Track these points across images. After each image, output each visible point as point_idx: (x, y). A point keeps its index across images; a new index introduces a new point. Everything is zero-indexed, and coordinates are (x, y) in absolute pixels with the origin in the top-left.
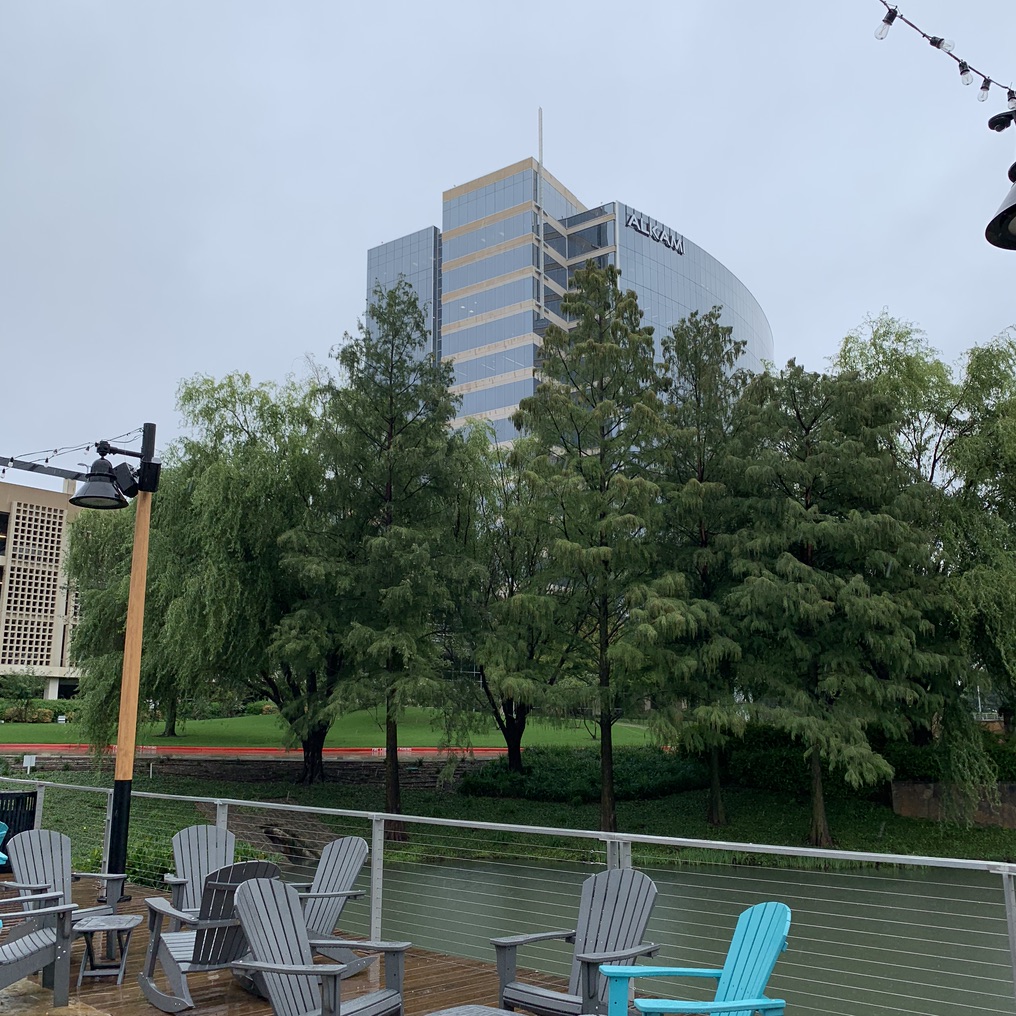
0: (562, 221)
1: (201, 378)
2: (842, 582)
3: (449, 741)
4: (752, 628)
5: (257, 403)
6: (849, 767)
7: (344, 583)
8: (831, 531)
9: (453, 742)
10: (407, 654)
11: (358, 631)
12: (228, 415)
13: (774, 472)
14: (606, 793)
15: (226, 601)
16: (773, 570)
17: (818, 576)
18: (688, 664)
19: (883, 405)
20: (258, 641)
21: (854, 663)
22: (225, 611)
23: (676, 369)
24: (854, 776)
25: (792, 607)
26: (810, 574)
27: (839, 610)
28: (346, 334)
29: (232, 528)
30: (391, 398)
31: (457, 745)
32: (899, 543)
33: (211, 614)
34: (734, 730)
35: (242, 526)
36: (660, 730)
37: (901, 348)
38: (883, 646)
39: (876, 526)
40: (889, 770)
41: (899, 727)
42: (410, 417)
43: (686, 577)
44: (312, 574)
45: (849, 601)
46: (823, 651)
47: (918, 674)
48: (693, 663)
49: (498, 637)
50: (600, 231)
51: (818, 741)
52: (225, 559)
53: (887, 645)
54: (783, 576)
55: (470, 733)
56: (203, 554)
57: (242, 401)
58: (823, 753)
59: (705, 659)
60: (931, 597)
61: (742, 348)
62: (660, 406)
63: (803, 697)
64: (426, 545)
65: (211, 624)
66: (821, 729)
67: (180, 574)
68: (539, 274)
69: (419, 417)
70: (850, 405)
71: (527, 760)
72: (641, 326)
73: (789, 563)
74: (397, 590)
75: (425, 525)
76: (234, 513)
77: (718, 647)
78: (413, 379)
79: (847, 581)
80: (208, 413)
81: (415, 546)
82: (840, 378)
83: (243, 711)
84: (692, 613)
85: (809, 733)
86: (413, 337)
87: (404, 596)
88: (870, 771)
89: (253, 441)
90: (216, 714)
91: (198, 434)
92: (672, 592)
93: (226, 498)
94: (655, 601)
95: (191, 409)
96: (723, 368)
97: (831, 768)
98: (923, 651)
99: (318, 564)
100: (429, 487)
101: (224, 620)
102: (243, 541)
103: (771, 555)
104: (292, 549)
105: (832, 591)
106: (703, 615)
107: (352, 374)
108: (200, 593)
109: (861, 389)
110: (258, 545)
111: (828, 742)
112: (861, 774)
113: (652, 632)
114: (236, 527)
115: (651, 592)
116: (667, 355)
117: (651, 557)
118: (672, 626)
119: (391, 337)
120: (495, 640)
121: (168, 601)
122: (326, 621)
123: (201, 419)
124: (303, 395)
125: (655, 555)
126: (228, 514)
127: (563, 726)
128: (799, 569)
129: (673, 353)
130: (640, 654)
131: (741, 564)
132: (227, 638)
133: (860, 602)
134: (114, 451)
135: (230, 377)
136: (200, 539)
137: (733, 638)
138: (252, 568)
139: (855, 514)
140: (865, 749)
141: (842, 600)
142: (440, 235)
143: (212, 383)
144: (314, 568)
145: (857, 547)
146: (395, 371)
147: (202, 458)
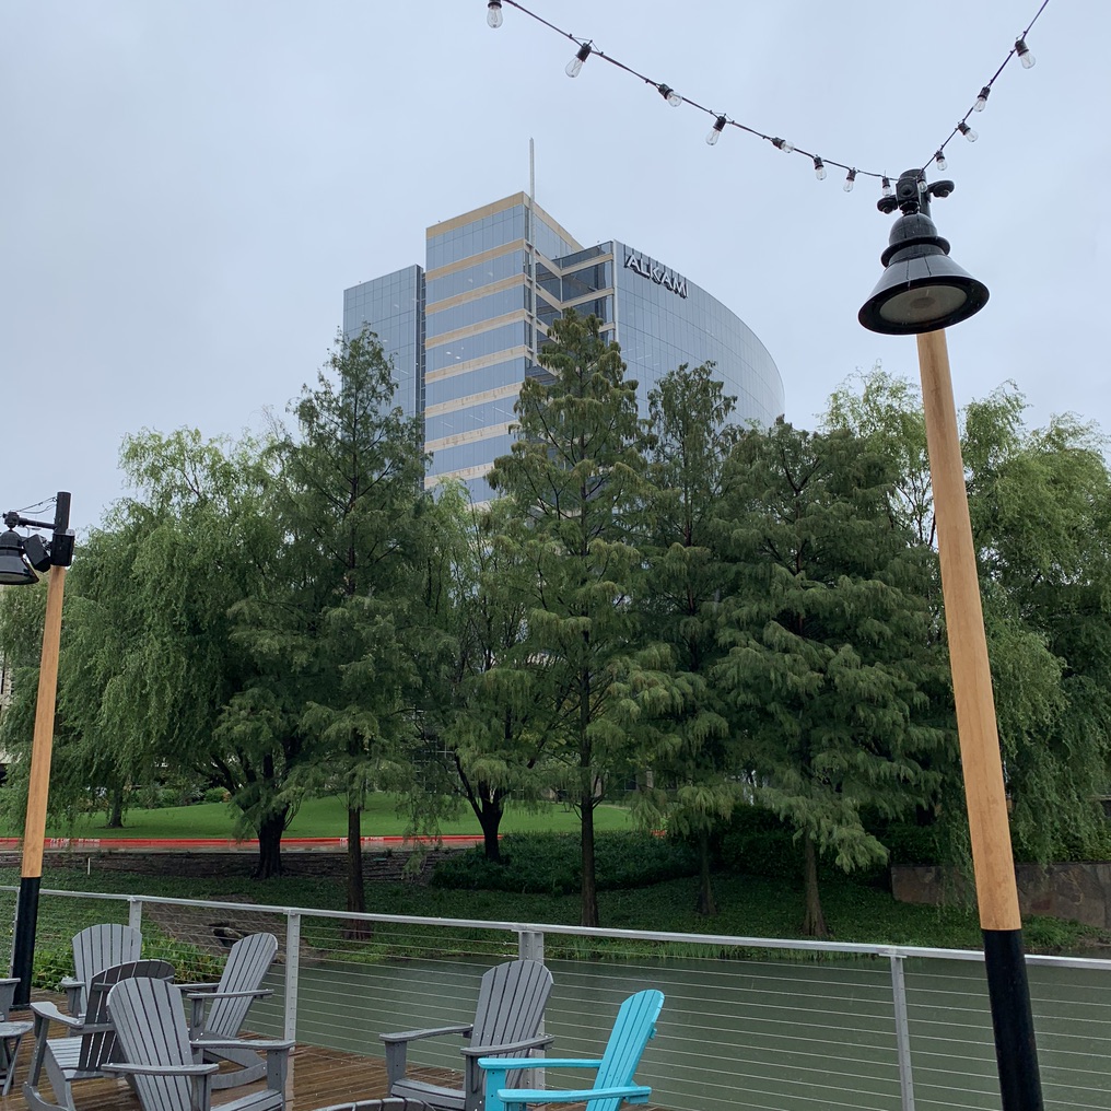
0: (556, 261)
1: (147, 433)
2: (832, 652)
3: (416, 829)
4: (739, 702)
5: (208, 461)
6: (840, 850)
7: (301, 659)
8: (821, 598)
9: (420, 830)
10: (368, 736)
11: (315, 711)
12: (178, 474)
13: (761, 536)
14: (587, 883)
15: (170, 678)
16: (760, 641)
17: (809, 646)
18: (674, 741)
19: (875, 465)
20: (207, 722)
21: (846, 738)
22: (169, 690)
23: (662, 424)
24: (845, 860)
25: (779, 678)
26: (798, 644)
27: (829, 681)
28: (305, 386)
29: (178, 598)
30: (355, 456)
31: (425, 833)
32: (893, 610)
33: (154, 693)
34: (721, 812)
35: (188, 597)
36: (643, 813)
37: (896, 405)
38: (875, 720)
39: (867, 592)
40: (882, 851)
41: (894, 807)
42: (375, 477)
43: (672, 648)
44: (265, 649)
45: (840, 673)
46: (815, 726)
47: (913, 750)
48: (677, 740)
49: (469, 716)
50: (598, 270)
51: (808, 822)
52: (170, 633)
53: (878, 719)
54: (770, 647)
55: (439, 820)
56: (145, 627)
57: (192, 460)
58: (812, 835)
59: (691, 736)
60: (926, 667)
61: (732, 404)
62: (644, 465)
63: (792, 775)
64: (390, 617)
65: (153, 703)
66: (811, 809)
67: (120, 649)
68: (532, 318)
69: (384, 477)
70: (842, 465)
71: (504, 848)
72: (624, 381)
73: (777, 632)
74: (358, 666)
75: (392, 595)
76: (180, 583)
77: (704, 723)
78: (379, 436)
79: (836, 651)
80: (154, 472)
81: (378, 618)
82: (832, 436)
83: (202, 799)
84: (677, 686)
85: (797, 813)
86: (378, 390)
87: (365, 672)
88: (863, 854)
89: (203, 502)
90: (172, 802)
91: (144, 495)
92: (658, 664)
93: (171, 565)
94: (638, 675)
95: (136, 467)
96: (712, 425)
97: (821, 851)
98: (919, 725)
99: (272, 638)
100: (397, 552)
101: (168, 699)
102: (190, 614)
103: (757, 624)
104: (244, 621)
105: (822, 662)
106: (689, 689)
107: (311, 431)
108: (141, 671)
109: (852, 448)
110: (207, 617)
111: (819, 823)
112: (853, 858)
113: (635, 708)
114: (183, 598)
115: (633, 664)
116: (653, 410)
117: (634, 626)
118: (655, 701)
119: (354, 391)
120: (467, 718)
121: (106, 678)
122: (281, 701)
123: (146, 478)
124: (260, 451)
125: (638, 625)
126: (174, 583)
127: (539, 811)
128: (786, 638)
129: (660, 408)
130: (621, 732)
131: (727, 634)
132: (172, 719)
133: (851, 673)
134: (24, 523)
135: (179, 434)
136: (142, 612)
137: (720, 713)
138: (200, 642)
139: (845, 580)
140: (858, 831)
141: (832, 672)
142: (424, 275)
143: (160, 439)
144: (268, 643)
145: (848, 615)
146: (359, 426)
147: (147, 521)
